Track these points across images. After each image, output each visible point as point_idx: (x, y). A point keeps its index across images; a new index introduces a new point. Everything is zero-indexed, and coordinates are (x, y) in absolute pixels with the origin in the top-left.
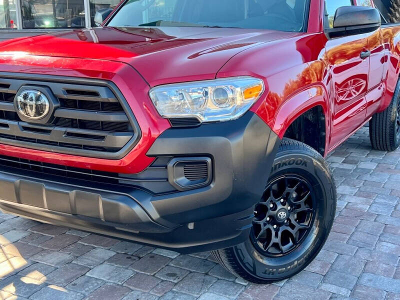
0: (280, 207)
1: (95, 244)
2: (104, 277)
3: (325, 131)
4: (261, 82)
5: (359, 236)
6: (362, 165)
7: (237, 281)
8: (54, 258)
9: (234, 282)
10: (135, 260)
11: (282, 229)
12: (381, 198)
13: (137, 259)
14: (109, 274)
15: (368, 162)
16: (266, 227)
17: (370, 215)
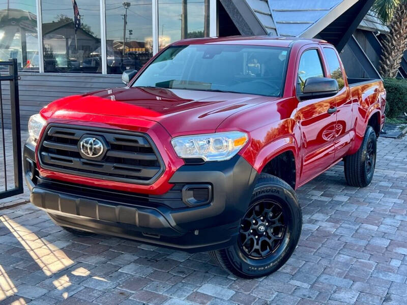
0: (260, 223)
1: (122, 251)
2: (132, 272)
3: (295, 169)
4: (246, 135)
5: (324, 250)
6: (337, 198)
7: (229, 277)
8: (93, 260)
9: (226, 278)
10: (153, 262)
11: (261, 239)
12: (346, 223)
13: (155, 262)
14: (135, 271)
15: (342, 196)
16: (250, 237)
17: (335, 235)
